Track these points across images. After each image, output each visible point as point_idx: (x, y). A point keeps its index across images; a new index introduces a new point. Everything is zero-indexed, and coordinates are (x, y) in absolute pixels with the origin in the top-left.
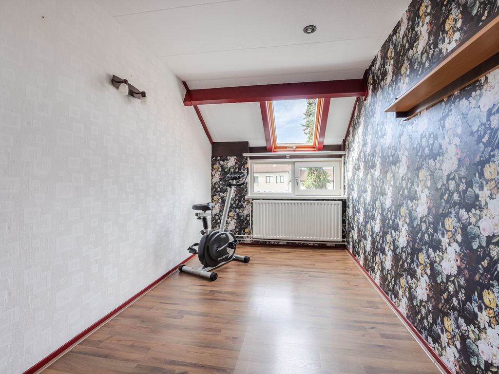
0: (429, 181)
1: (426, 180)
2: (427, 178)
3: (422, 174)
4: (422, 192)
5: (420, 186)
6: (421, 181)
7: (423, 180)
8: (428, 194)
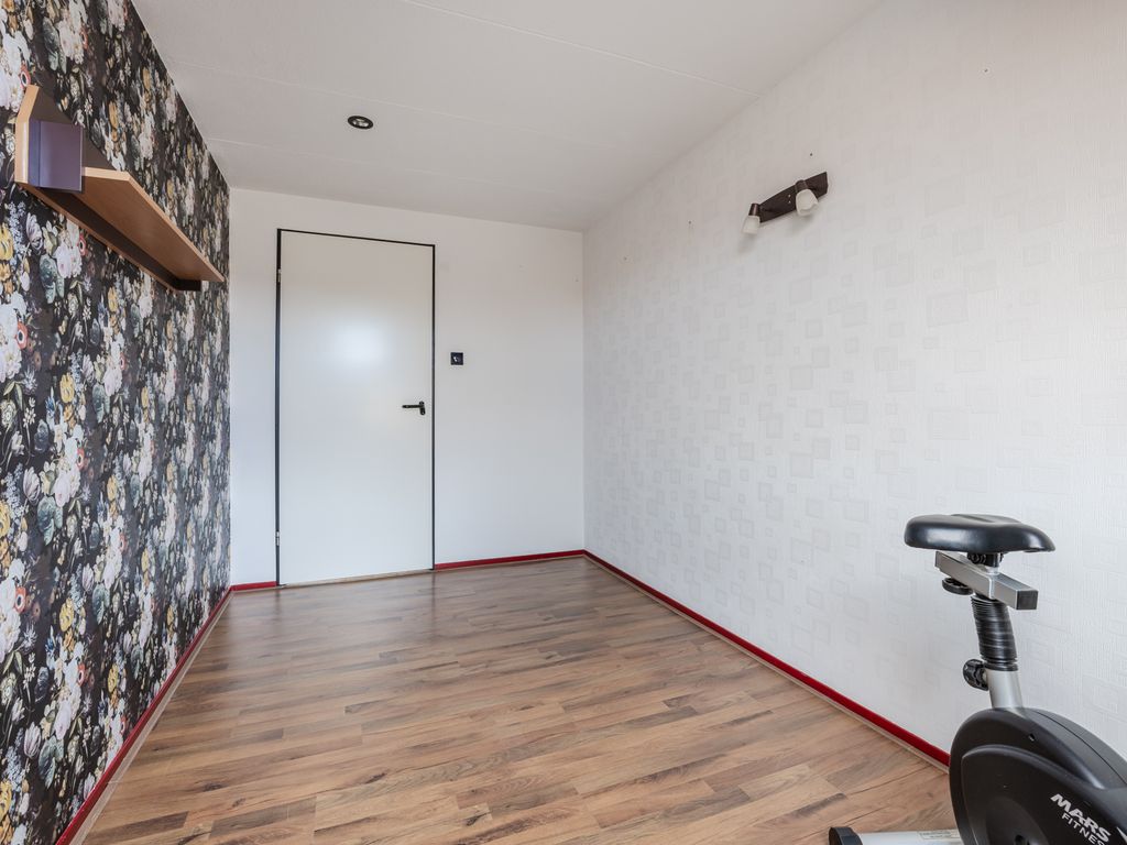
0: (83, 407)
1: (77, 403)
2: (78, 399)
3: (69, 388)
4: (69, 436)
5: (62, 419)
6: (65, 405)
7: (70, 403)
8: (81, 439)
